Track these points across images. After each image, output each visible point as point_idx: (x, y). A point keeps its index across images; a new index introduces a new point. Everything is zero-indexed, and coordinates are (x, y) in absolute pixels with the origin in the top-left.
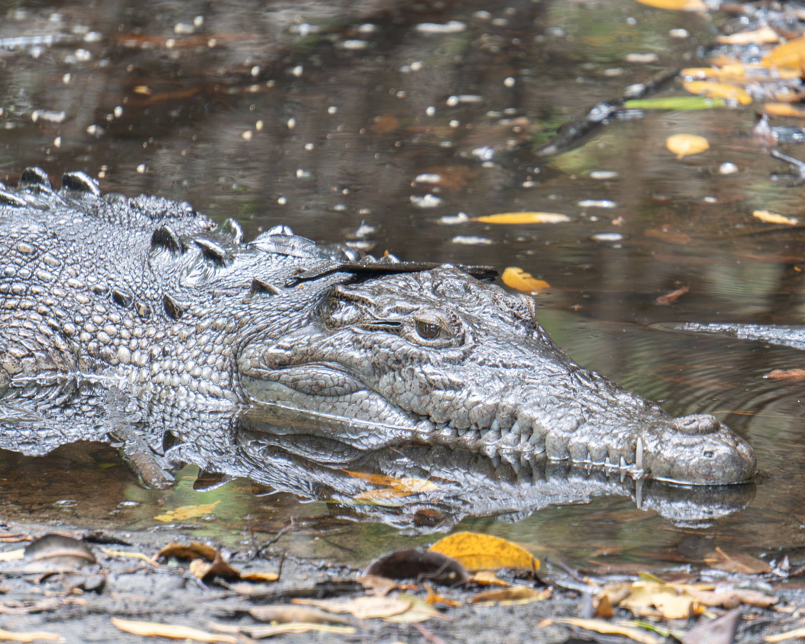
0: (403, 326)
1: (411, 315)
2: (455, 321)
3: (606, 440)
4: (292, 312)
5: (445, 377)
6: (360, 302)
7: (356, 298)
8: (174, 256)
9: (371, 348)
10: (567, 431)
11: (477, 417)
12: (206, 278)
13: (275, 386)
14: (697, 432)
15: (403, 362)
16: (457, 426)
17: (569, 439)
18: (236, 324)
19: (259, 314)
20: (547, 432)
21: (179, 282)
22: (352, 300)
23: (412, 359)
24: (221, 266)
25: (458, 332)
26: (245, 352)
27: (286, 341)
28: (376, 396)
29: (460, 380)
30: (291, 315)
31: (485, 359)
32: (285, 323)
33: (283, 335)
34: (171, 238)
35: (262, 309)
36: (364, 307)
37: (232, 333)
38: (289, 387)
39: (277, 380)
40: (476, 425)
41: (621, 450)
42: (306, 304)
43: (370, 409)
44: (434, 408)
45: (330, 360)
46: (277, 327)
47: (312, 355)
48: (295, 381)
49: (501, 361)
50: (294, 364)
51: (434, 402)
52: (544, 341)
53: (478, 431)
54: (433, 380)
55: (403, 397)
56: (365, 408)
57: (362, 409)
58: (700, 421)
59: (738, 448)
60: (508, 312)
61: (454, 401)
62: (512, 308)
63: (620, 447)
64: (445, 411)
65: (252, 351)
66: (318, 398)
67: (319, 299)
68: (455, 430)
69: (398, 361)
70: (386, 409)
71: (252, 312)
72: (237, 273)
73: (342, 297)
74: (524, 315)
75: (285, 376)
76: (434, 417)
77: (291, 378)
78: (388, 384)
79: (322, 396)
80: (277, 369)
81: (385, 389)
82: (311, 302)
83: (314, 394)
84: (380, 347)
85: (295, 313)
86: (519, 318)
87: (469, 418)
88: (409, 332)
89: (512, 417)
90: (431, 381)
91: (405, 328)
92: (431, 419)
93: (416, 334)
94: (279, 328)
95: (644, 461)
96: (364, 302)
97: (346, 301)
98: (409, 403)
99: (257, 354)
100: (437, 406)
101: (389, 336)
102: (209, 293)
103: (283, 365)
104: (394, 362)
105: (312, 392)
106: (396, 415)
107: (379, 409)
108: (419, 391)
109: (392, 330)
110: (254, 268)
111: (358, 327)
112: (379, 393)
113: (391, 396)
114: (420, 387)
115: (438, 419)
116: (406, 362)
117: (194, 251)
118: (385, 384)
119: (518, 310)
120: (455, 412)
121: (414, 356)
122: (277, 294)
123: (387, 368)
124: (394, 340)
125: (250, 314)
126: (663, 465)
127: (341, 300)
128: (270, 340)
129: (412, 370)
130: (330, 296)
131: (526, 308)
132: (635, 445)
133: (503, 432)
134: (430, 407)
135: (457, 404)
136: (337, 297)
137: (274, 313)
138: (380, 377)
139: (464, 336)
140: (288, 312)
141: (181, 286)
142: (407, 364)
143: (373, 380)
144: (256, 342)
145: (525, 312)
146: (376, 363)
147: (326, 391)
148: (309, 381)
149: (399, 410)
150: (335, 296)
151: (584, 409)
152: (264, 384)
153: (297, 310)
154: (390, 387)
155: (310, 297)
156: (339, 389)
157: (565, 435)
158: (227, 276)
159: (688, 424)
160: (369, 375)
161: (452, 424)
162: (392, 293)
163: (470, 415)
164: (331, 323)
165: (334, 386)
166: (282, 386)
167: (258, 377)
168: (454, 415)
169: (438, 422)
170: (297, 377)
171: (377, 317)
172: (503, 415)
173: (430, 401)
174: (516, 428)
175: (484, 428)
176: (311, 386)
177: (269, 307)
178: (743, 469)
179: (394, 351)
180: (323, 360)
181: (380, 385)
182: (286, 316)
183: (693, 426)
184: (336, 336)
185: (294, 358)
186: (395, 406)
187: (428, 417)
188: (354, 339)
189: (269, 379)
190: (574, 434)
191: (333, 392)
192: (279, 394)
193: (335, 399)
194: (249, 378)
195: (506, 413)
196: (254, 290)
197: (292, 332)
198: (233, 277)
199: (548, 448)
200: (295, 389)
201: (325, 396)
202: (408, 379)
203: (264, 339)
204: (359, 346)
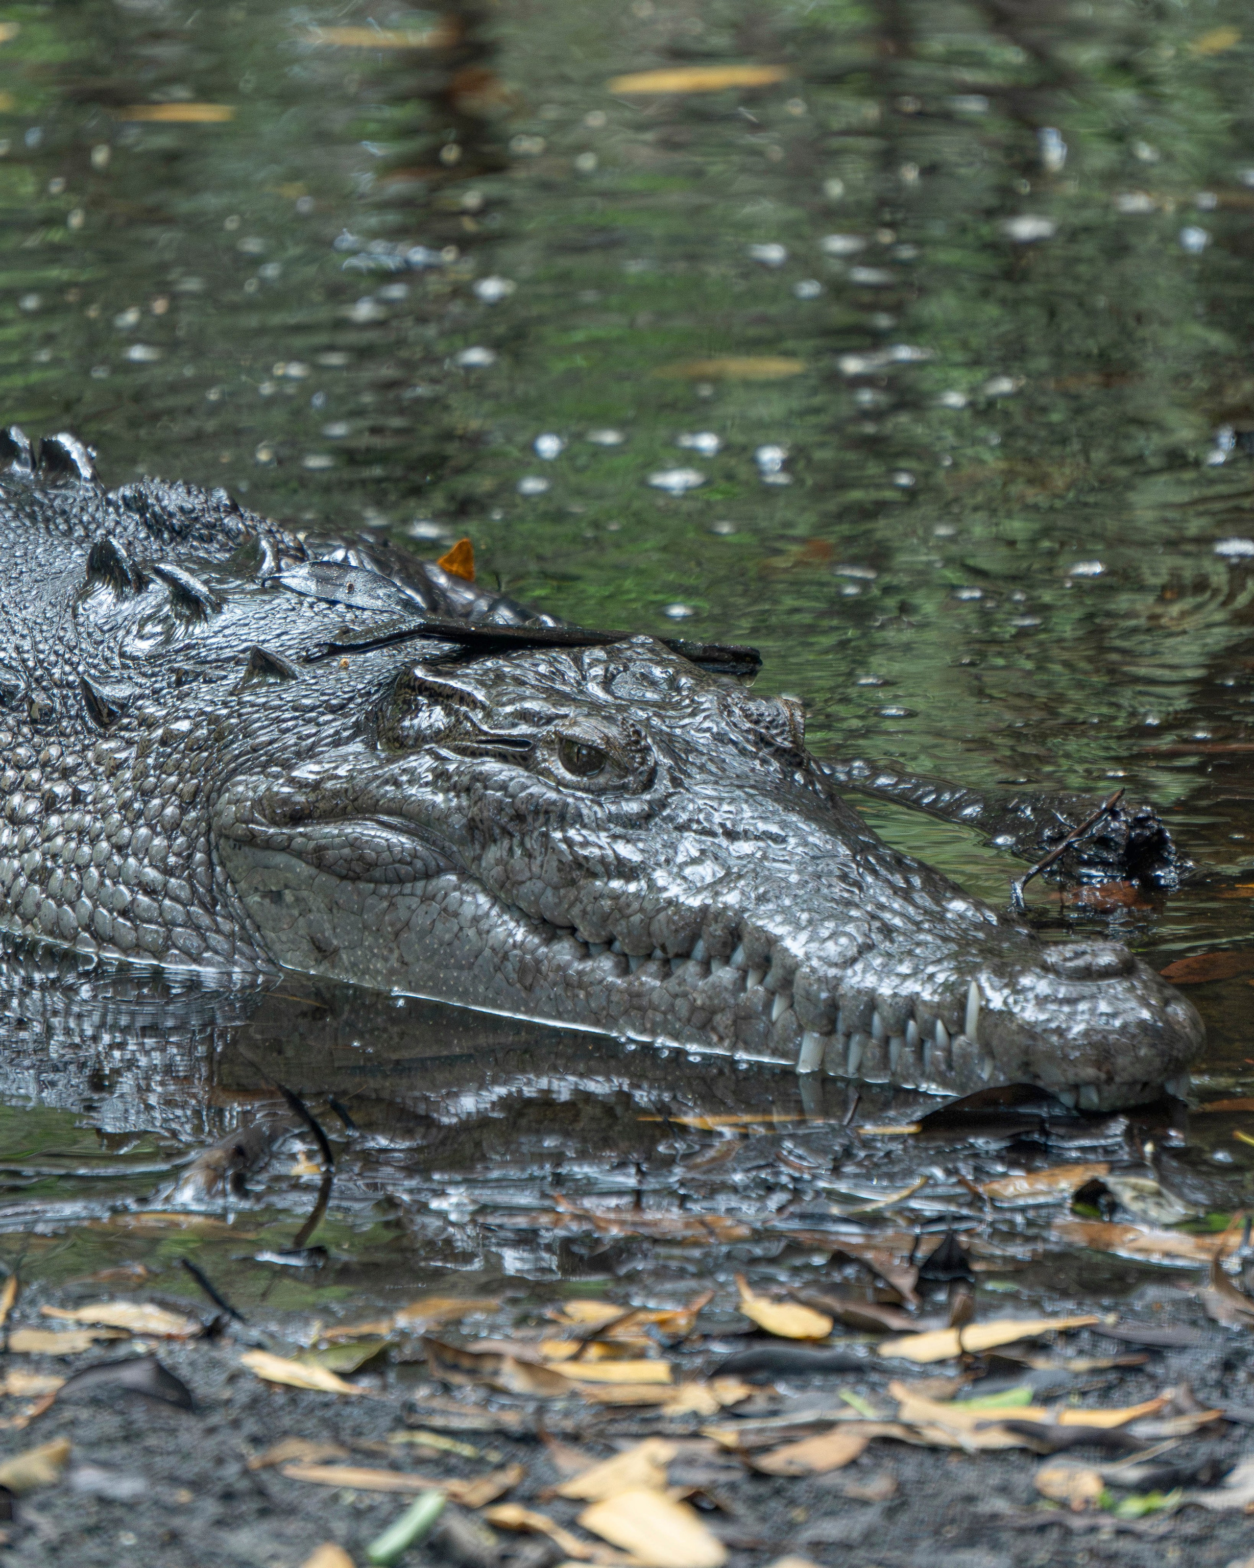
0: (534, 749)
1: (551, 728)
2: (637, 742)
3: (911, 987)
4: (323, 714)
5: (609, 852)
6: (457, 698)
7: (449, 692)
8: (121, 597)
9: (468, 790)
10: (836, 965)
11: (666, 932)
12: (168, 641)
13: (280, 859)
14: (1088, 974)
15: (530, 819)
16: (627, 951)
17: (839, 980)
18: (210, 732)
19: (256, 716)
20: (798, 966)
21: (121, 647)
22: (440, 695)
23: (547, 812)
24: (199, 618)
25: (642, 764)
26: (228, 790)
27: (307, 771)
28: (475, 887)
29: (637, 858)
30: (322, 719)
31: (690, 820)
32: (309, 736)
33: (303, 760)
34: (118, 561)
35: (264, 704)
36: (464, 708)
37: (200, 749)
38: (307, 863)
39: (286, 848)
40: (663, 948)
41: (939, 1005)
42: (351, 699)
43: (460, 911)
44: (584, 912)
45: (390, 813)
46: (291, 742)
47: (356, 799)
48: (320, 849)
49: (722, 825)
50: (320, 817)
51: (585, 901)
52: (815, 791)
53: (666, 962)
54: (586, 858)
55: (524, 889)
56: (451, 909)
57: (445, 910)
58: (1094, 954)
59: (1169, 1010)
60: (748, 731)
61: (623, 899)
62: (757, 722)
63: (936, 998)
64: (605, 918)
65: (241, 788)
66: (362, 885)
67: (377, 691)
68: (622, 959)
69: (519, 817)
70: (494, 912)
71: (244, 711)
72: (227, 632)
73: (423, 688)
74: (779, 739)
75: (300, 840)
76: (584, 932)
77: (312, 844)
78: (499, 862)
79: (370, 881)
80: (285, 825)
81: (493, 872)
82: (361, 696)
83: (356, 878)
84: (486, 788)
85: (329, 717)
86: (768, 744)
87: (649, 935)
88: (545, 760)
89: (731, 933)
90: (581, 860)
91: (538, 754)
92: (578, 934)
93: (560, 764)
94: (296, 744)
95: (980, 1027)
96: (465, 698)
97: (429, 697)
98: (537, 901)
99: (251, 794)
100: (589, 908)
101: (505, 767)
102: (172, 670)
103: (297, 817)
104: (511, 820)
105: (351, 874)
106: (512, 925)
107: (480, 912)
108: (556, 878)
109: (514, 757)
110: (262, 622)
111: (448, 748)
112: (478, 880)
113: (502, 887)
114: (559, 870)
115: (591, 935)
116: (534, 820)
117: (158, 589)
118: (492, 861)
119: (767, 728)
120: (623, 922)
121: (552, 808)
122: (295, 677)
123: (497, 831)
124: (514, 774)
125: (240, 715)
126: (1016, 1038)
127: (421, 694)
128: (279, 769)
129: (546, 835)
130: (401, 686)
131: (784, 724)
132: (965, 995)
133: (714, 966)
134: (576, 910)
135: (628, 905)
136: (413, 689)
137: (287, 715)
138: (484, 847)
139: (653, 773)
140: (314, 714)
141: (122, 655)
142: (537, 824)
143: (469, 853)
144: (249, 771)
145: (782, 733)
146: (477, 819)
147: (377, 873)
148: (346, 851)
149: (517, 915)
150: (408, 686)
151: (876, 924)
152: (260, 855)
153: (333, 710)
154: (500, 868)
155: (360, 686)
156: (404, 869)
157: (832, 972)
158: (208, 638)
159: (1070, 959)
160: (462, 842)
161: (617, 945)
162: (523, 683)
163: (652, 928)
164: (397, 739)
165: (394, 862)
166: (294, 861)
167: (251, 840)
168: (621, 927)
169: (591, 940)
170: (323, 841)
171: (485, 728)
172: (717, 930)
173: (577, 899)
174: (739, 956)
175: (678, 956)
176: (348, 861)
177: (277, 702)
178: (1175, 1053)
179: (513, 796)
180: (376, 812)
181: (484, 864)
182: (308, 721)
183: (1080, 962)
184: (404, 764)
185: (321, 805)
186: (508, 907)
187: (573, 930)
188: (439, 771)
189: (268, 844)
190: (849, 972)
191: (391, 875)
192: (288, 875)
193: (396, 889)
194: (232, 842)
195: (721, 925)
196: (254, 667)
197: (322, 752)
198: (219, 639)
199: (797, 998)
200: (319, 866)
201: (377, 882)
202: (537, 853)
203: (265, 766)
204: (446, 785)
